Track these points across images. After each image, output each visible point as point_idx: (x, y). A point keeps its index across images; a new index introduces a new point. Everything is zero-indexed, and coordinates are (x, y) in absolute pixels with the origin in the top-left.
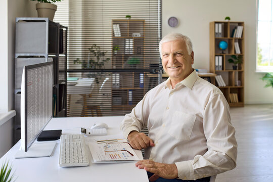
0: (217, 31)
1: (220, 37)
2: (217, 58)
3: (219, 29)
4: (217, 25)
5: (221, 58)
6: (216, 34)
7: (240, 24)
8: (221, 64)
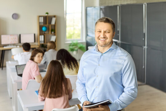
0: (40, 21)
1: (42, 24)
2: (41, 36)
3: (42, 20)
4: (40, 18)
5: (43, 36)
6: (40, 23)
7: (55, 16)
8: (43, 40)
